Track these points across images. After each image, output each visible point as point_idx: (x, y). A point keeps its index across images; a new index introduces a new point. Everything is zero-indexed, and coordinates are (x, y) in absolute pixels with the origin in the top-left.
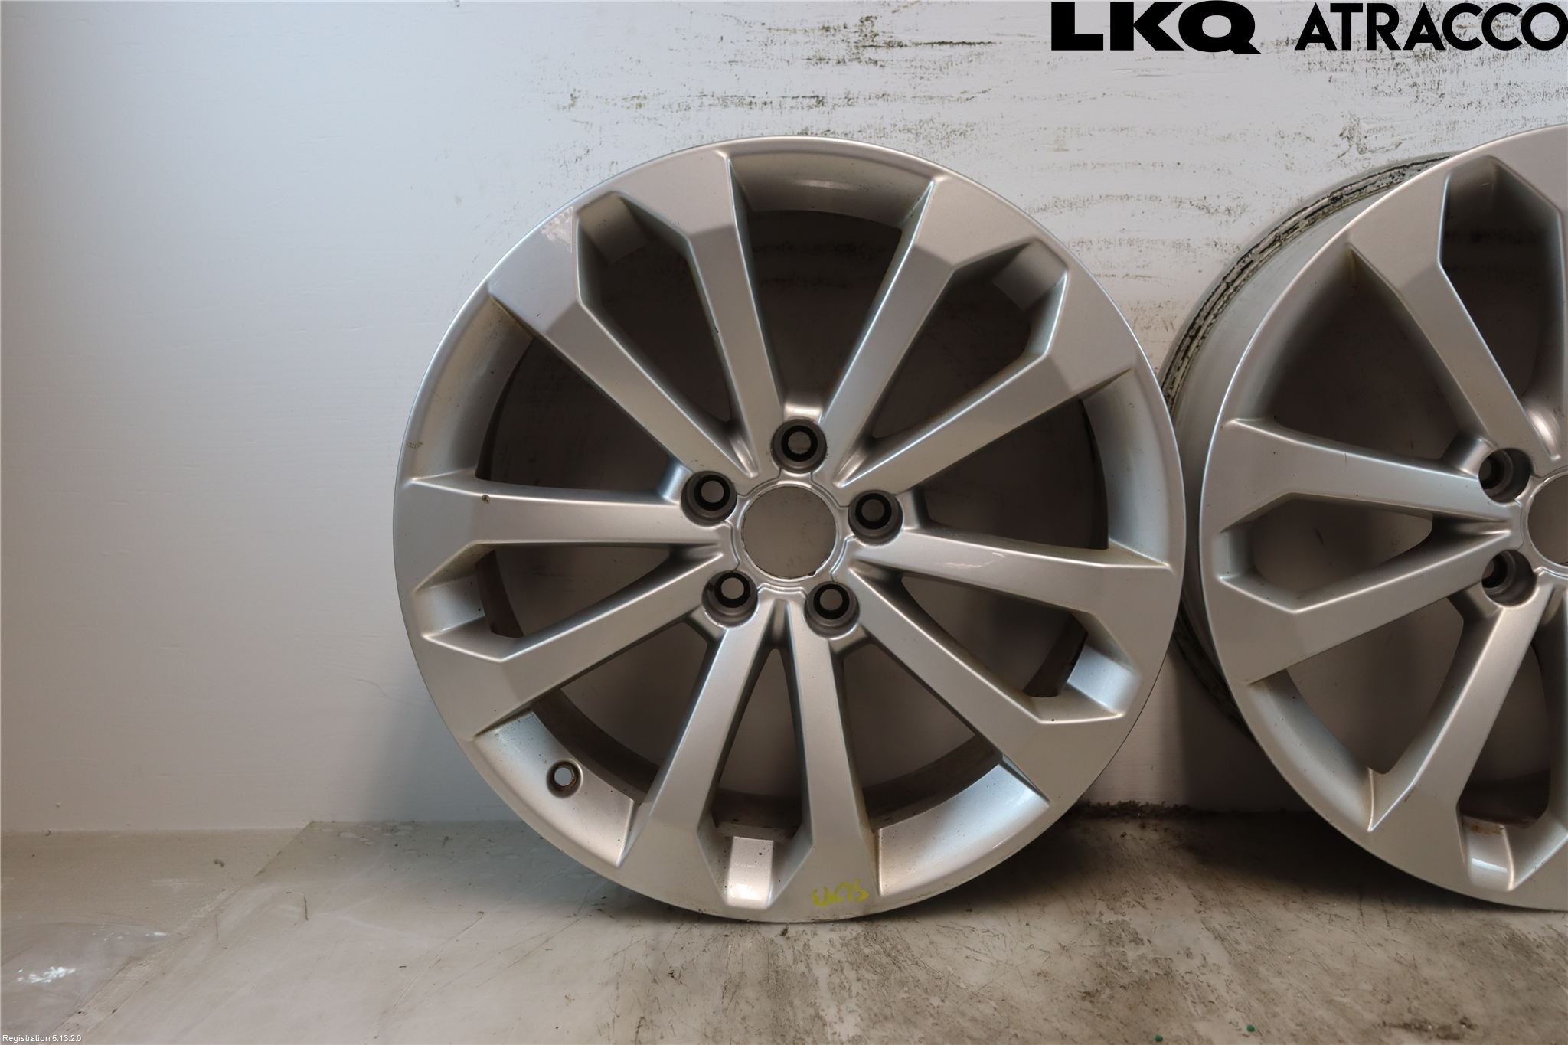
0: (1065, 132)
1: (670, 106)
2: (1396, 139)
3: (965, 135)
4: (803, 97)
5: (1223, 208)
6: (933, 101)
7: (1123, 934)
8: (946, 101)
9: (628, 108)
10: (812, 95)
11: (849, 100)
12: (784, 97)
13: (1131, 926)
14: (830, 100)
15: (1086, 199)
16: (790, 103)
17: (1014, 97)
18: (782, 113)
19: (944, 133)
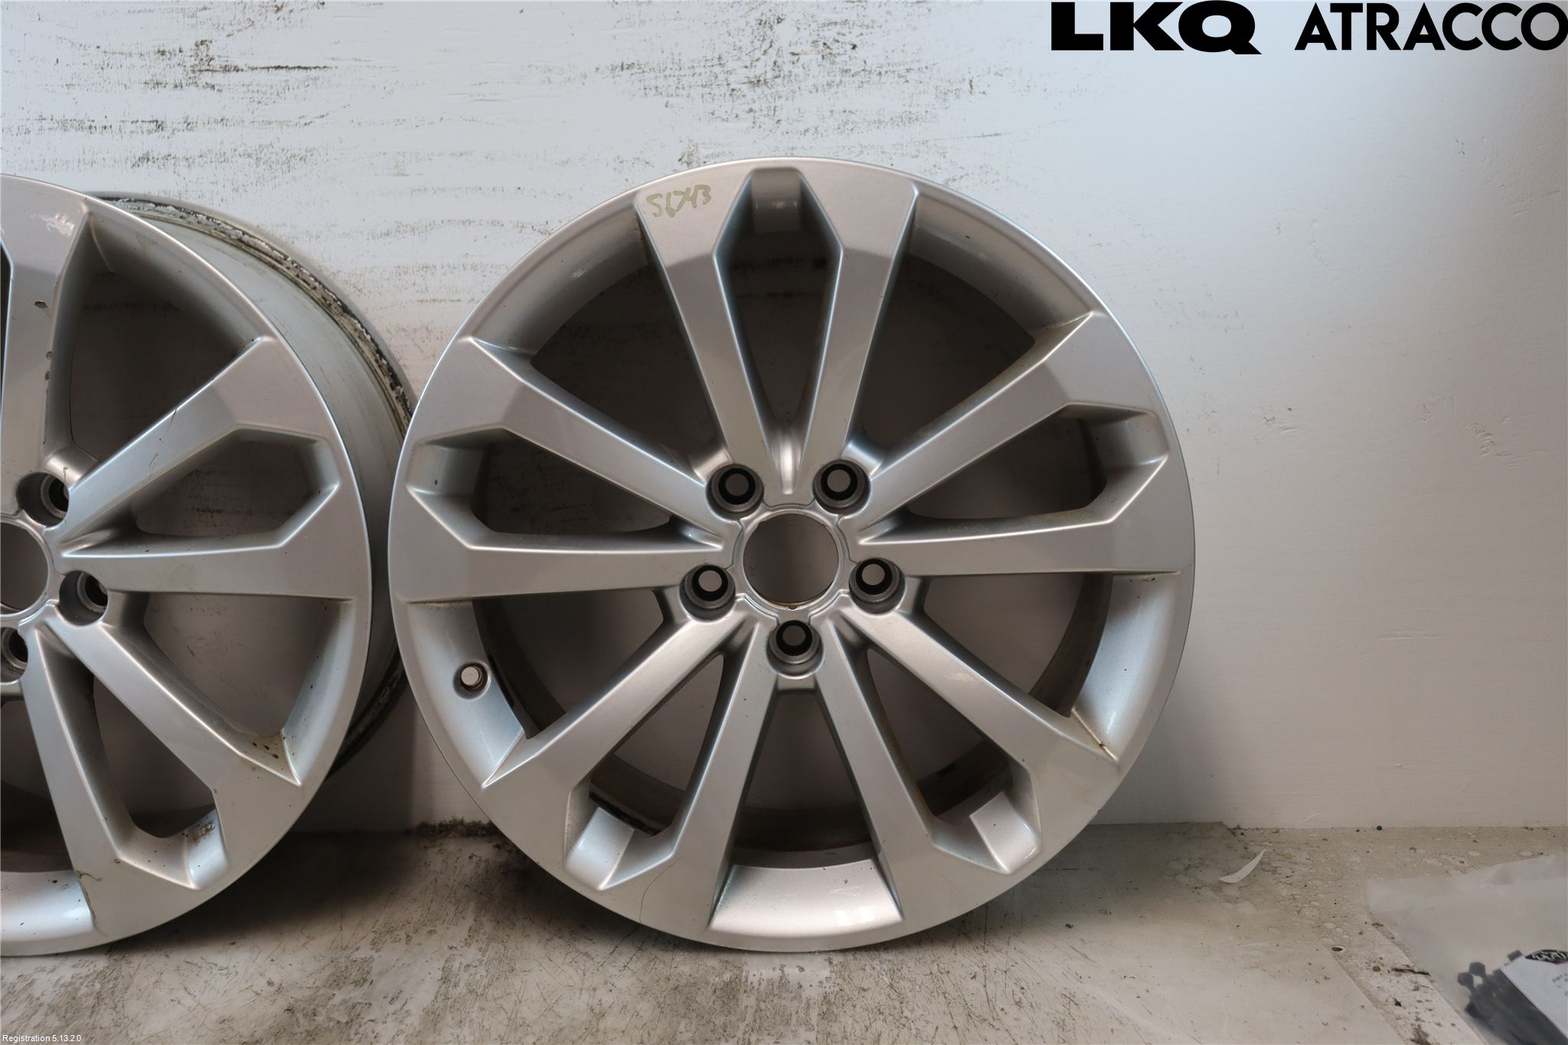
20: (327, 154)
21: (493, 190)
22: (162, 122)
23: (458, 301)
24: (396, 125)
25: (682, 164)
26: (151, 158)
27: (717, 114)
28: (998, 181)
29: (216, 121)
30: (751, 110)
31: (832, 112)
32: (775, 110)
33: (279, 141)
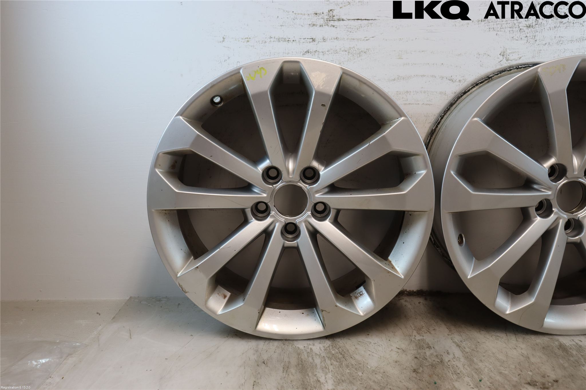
0: (402, 52)
1: (259, 41)
2: (520, 56)
3: (366, 53)
4: (308, 39)
5: (458, 80)
6: (354, 40)
7: (424, 344)
8: (359, 41)
9: (244, 42)
10: (311, 38)
11: (324, 40)
12: (300, 39)
13: (426, 341)
14: (317, 40)
15: (409, 76)
16: (302, 40)
17: (384, 39)
18: (299, 44)
19: (358, 52)
20: (374, 51)
22: (315, 39)
23: (418, 104)
24: (399, 41)
25: (501, 56)
26: (309, 52)
27: (514, 38)
29: (334, 39)
30: (526, 36)
32: (535, 36)
33: (357, 46)
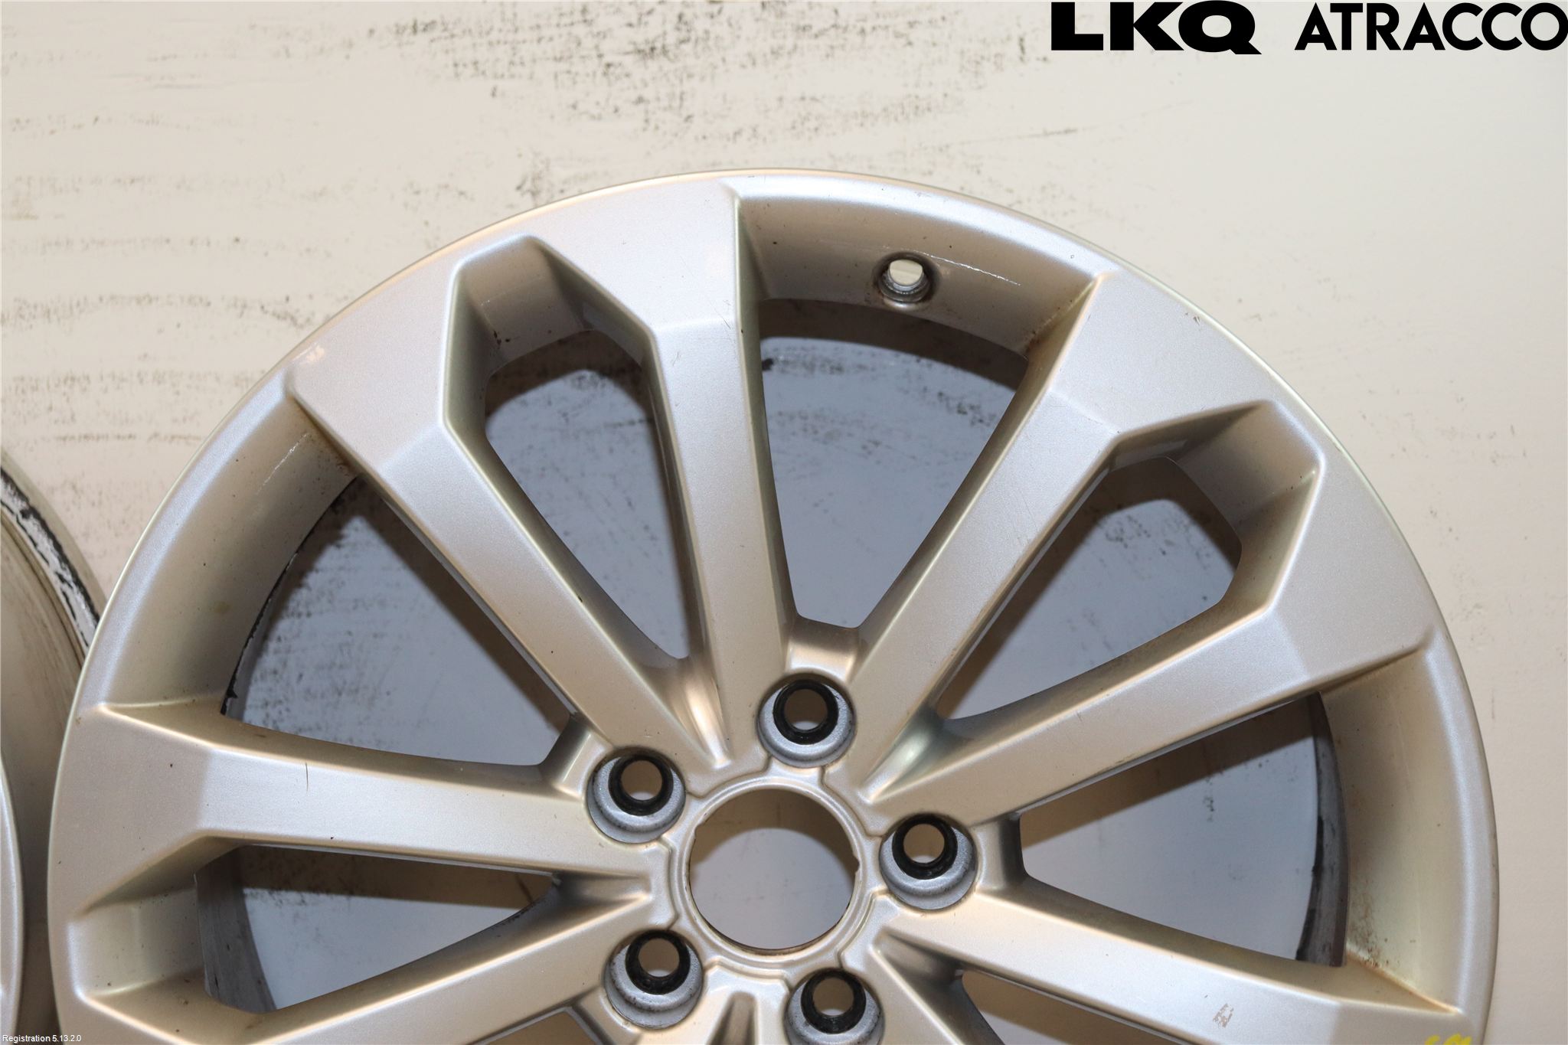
21: (192, 243)
28: (1073, 211)
31: (781, 99)
